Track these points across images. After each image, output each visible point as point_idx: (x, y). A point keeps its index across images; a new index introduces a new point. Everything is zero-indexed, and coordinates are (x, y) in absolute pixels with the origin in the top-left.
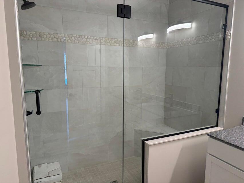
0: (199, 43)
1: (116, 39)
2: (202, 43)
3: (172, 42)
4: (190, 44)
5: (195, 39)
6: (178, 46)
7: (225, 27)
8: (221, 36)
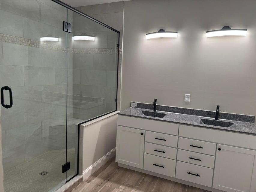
0: (101, 54)
1: (31, 40)
2: (104, 54)
3: (78, 49)
4: (94, 53)
5: (98, 50)
6: (84, 53)
7: (118, 46)
8: (116, 51)
